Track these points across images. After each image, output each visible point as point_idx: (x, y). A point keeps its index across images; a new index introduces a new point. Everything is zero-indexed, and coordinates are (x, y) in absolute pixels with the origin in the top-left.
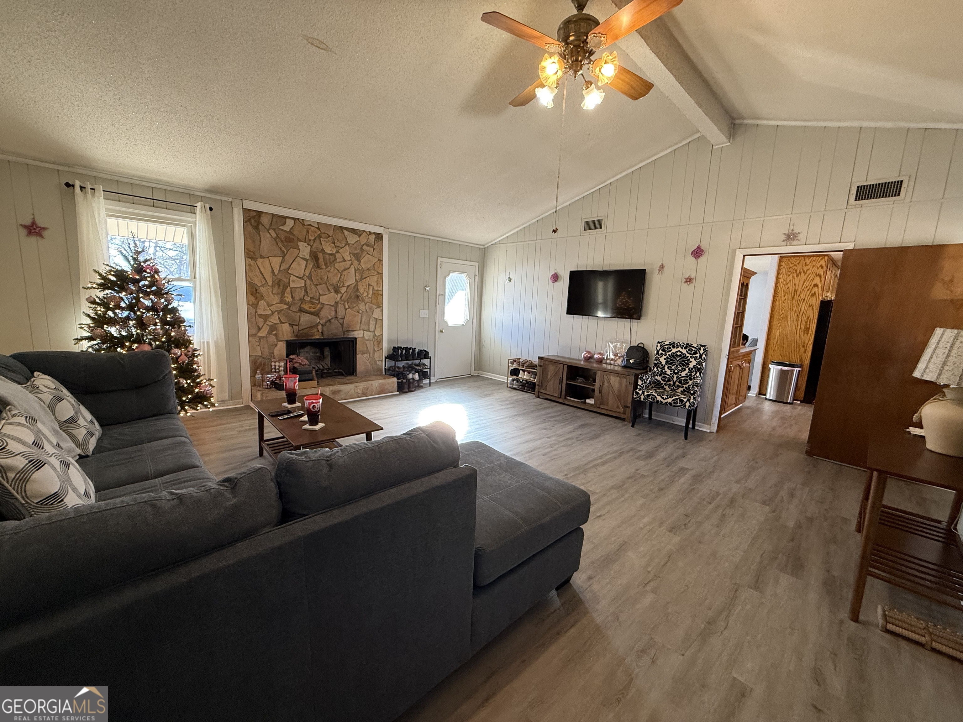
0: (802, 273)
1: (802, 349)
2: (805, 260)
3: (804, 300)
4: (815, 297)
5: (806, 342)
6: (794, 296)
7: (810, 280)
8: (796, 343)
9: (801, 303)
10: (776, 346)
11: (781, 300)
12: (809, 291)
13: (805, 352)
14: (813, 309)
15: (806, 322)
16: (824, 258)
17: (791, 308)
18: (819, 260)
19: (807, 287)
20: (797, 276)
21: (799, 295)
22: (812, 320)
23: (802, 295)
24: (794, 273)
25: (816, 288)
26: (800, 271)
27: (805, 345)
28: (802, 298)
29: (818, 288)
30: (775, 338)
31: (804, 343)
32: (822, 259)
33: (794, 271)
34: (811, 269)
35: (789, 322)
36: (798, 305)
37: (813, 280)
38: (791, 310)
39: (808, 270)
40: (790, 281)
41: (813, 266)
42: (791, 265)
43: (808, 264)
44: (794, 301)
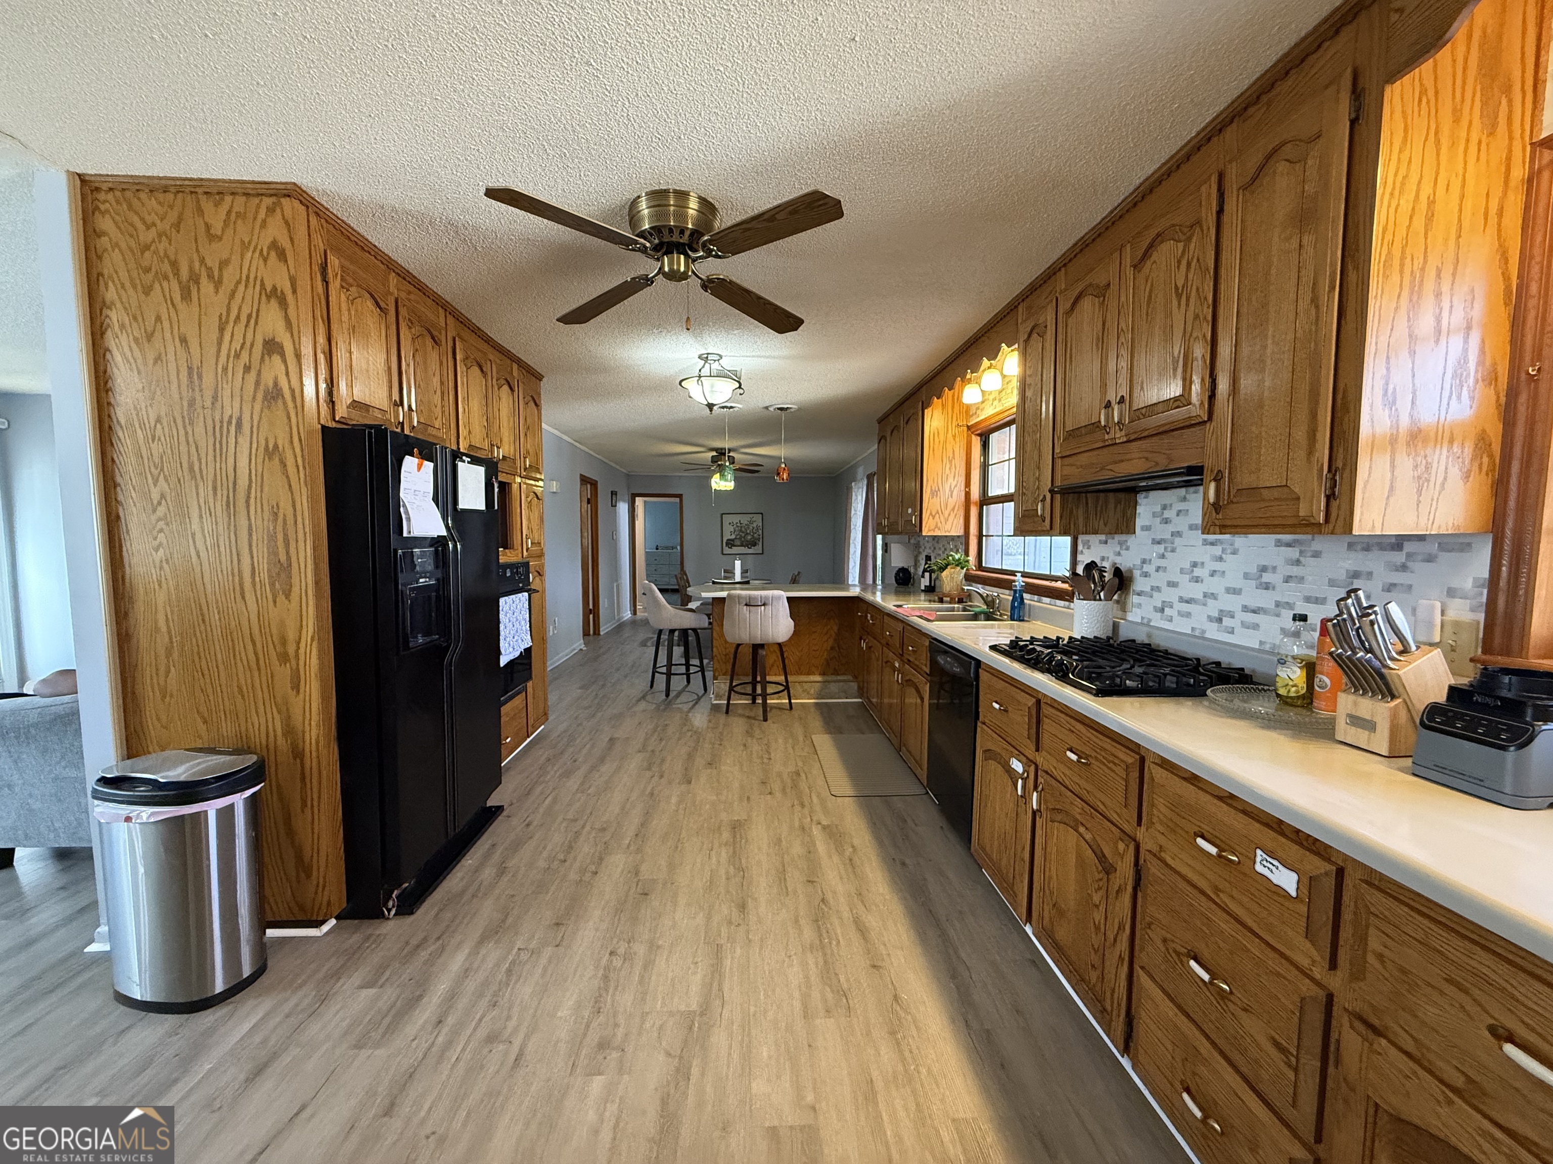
0: (204, 280)
1: (283, 673)
2: (200, 211)
3: (239, 425)
4: (280, 402)
5: (291, 635)
6: (192, 402)
7: (244, 318)
8: (250, 647)
9: (232, 441)
10: (168, 672)
11: (142, 426)
12: (253, 374)
13: (296, 687)
14: (283, 464)
15: (272, 538)
16: (279, 204)
17: (191, 469)
18: (262, 214)
19: (237, 356)
20: (186, 295)
21: (215, 398)
22: (290, 521)
23: (227, 393)
24: (166, 278)
25: (276, 359)
26: (191, 269)
27: (291, 650)
28: (228, 413)
29: (285, 361)
30: (157, 629)
31: (284, 641)
32: (271, 210)
33: (166, 267)
34: (235, 260)
35: (199, 536)
36: (220, 451)
37: (254, 319)
38: (194, 477)
39: (224, 264)
40: (158, 319)
41: (245, 247)
42: (148, 236)
43: (217, 229)
44: (199, 429)
